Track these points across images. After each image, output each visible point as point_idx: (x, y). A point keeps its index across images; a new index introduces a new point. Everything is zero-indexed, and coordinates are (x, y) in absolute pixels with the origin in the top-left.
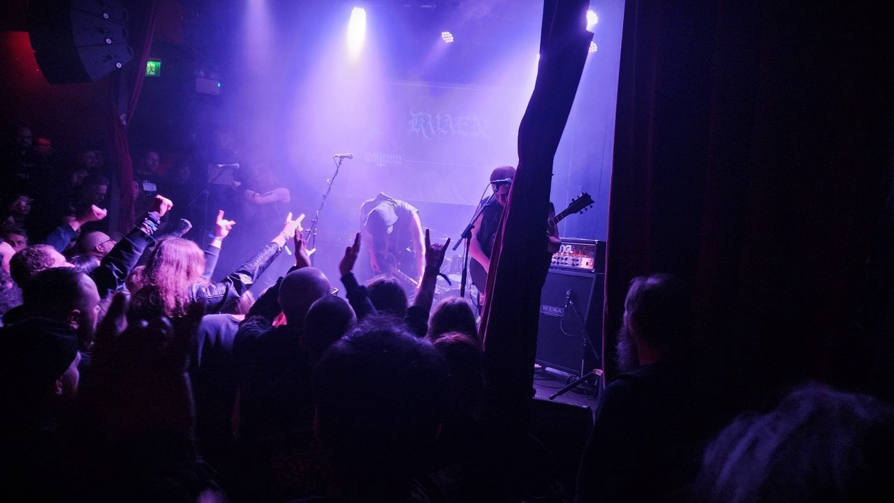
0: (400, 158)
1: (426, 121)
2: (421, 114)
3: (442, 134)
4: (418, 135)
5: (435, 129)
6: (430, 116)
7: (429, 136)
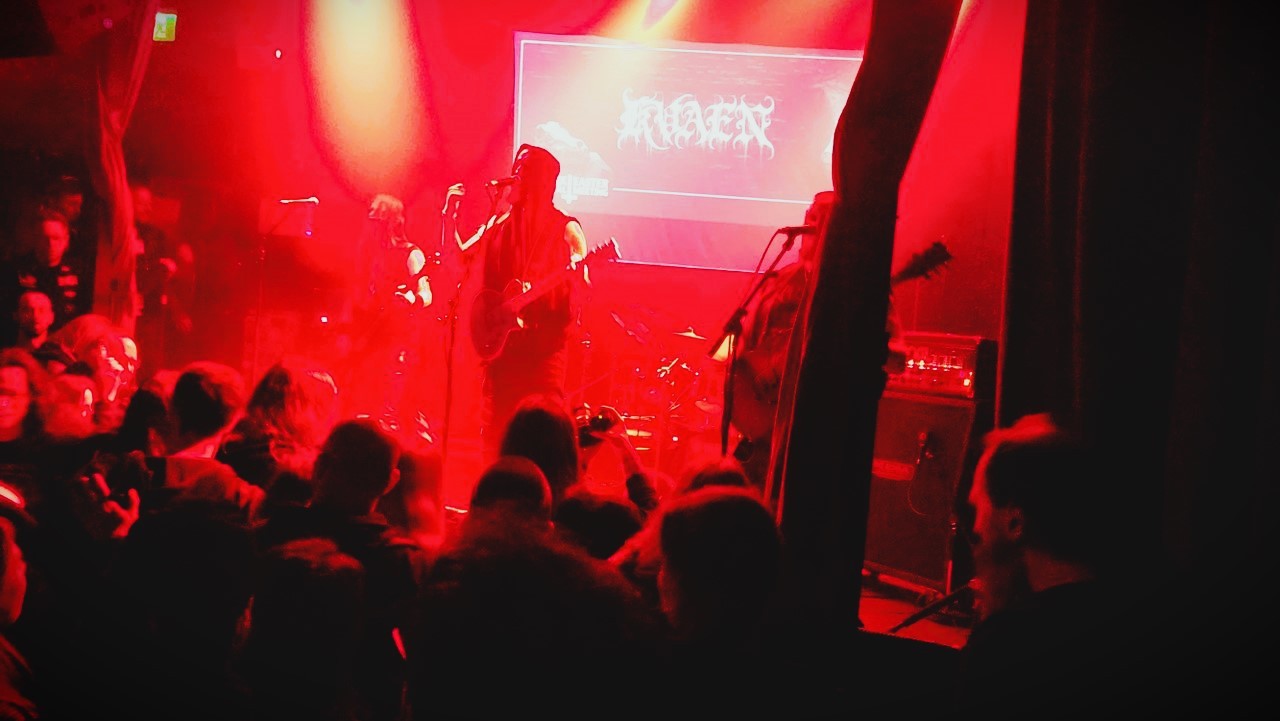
0: (605, 182)
1: (653, 114)
2: (644, 101)
3: (682, 139)
4: (637, 141)
5: (670, 129)
6: (660, 105)
7: (659, 142)
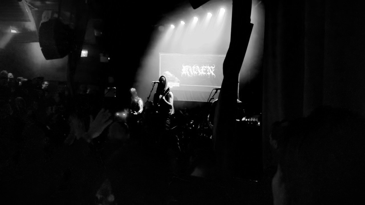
0: (179, 84)
1: (189, 69)
2: (187, 66)
3: (195, 74)
4: (185, 74)
5: (193, 72)
6: (190, 67)
7: (190, 74)
